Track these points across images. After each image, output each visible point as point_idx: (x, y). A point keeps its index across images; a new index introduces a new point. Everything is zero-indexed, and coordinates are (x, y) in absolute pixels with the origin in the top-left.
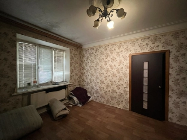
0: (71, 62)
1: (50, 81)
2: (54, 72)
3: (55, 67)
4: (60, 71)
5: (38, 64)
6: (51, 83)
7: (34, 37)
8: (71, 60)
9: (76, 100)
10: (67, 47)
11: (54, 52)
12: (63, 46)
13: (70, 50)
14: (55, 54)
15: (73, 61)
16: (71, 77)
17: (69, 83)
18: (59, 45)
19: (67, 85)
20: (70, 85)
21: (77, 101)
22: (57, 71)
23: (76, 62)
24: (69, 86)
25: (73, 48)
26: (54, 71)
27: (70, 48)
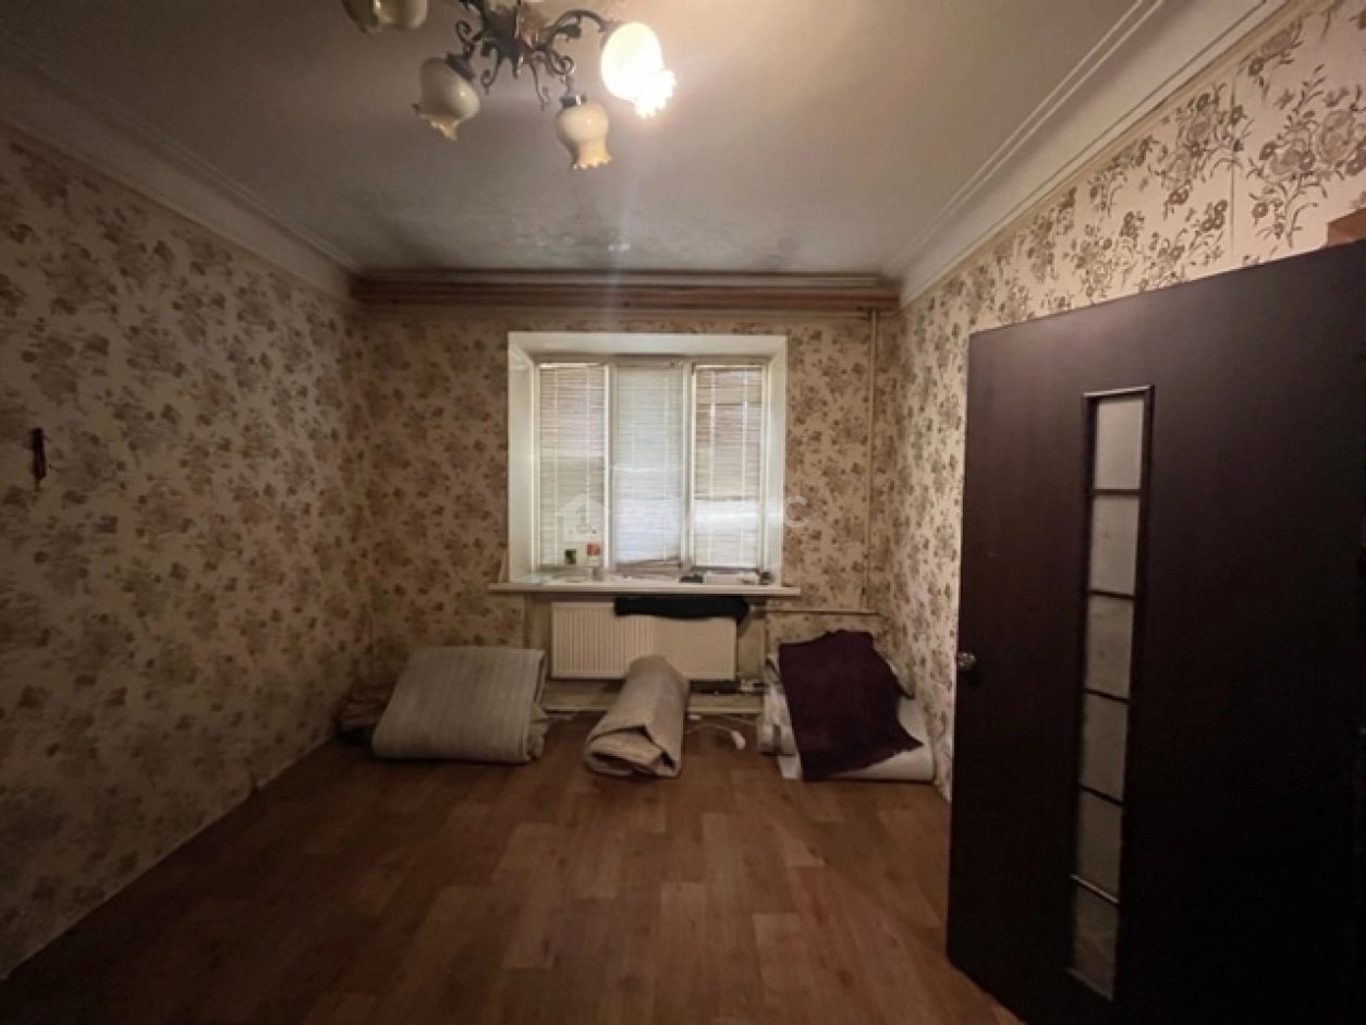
0: (798, 431)
1: (673, 553)
2: (693, 501)
3: (701, 471)
4: (738, 498)
5: (612, 463)
6: (676, 569)
7: (569, 329)
8: (800, 421)
9: (777, 721)
10: (768, 332)
11: (698, 382)
12: (735, 332)
13: (794, 344)
14: (703, 392)
15: (814, 424)
16: (793, 546)
17: (774, 588)
18: (705, 331)
19: (762, 600)
20: (787, 606)
21: (777, 729)
22: (716, 499)
23: (847, 431)
24: (770, 605)
25: (820, 327)
26: (693, 495)
27: (788, 333)
